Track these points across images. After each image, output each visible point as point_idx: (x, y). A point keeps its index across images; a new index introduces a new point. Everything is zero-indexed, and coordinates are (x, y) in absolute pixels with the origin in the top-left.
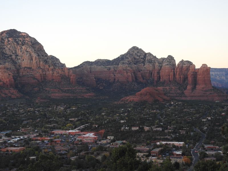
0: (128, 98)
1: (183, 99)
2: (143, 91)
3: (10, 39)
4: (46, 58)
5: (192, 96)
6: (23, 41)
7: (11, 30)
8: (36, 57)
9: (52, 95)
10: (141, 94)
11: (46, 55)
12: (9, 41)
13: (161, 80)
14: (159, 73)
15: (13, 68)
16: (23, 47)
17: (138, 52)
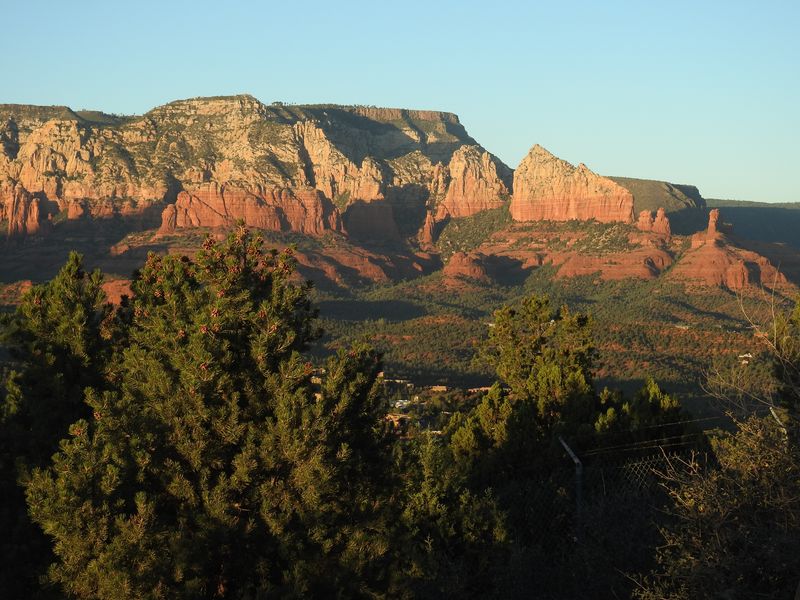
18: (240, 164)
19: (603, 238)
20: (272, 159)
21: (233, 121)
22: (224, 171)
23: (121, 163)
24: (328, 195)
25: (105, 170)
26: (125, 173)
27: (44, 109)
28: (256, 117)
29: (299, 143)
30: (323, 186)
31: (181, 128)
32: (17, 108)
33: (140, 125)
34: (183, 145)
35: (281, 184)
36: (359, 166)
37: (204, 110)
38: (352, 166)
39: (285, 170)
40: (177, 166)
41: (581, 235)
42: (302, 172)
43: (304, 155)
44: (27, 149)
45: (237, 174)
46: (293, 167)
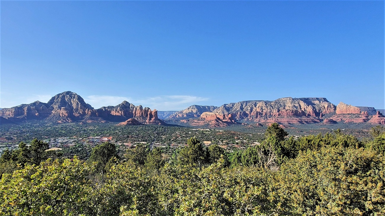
0: (122, 123)
1: (146, 124)
2: (129, 120)
3: (68, 96)
4: (85, 105)
5: (150, 123)
6: (74, 96)
7: (68, 91)
8: (80, 104)
9: (88, 121)
10: (128, 121)
11: (85, 103)
12: (67, 96)
13: (136, 116)
14: (135, 113)
15: (69, 109)
16: (74, 99)
17: (126, 103)
18: (289, 107)
19: (354, 116)
20: (294, 106)
21: (288, 101)
22: (287, 108)
23: (271, 107)
24: (304, 111)
25: (269, 108)
26: (271, 109)
27: (260, 101)
28: (292, 100)
29: (299, 103)
30: (303, 110)
31: (280, 102)
32: (256, 101)
33: (274, 102)
34: (280, 104)
35: (296, 109)
36: (309, 106)
37: (283, 99)
38: (308, 106)
39: (296, 107)
40: (279, 107)
41: (349, 116)
42: (299, 107)
43: (300, 105)
44: (258, 106)
45: (289, 108)
46: (298, 107)
